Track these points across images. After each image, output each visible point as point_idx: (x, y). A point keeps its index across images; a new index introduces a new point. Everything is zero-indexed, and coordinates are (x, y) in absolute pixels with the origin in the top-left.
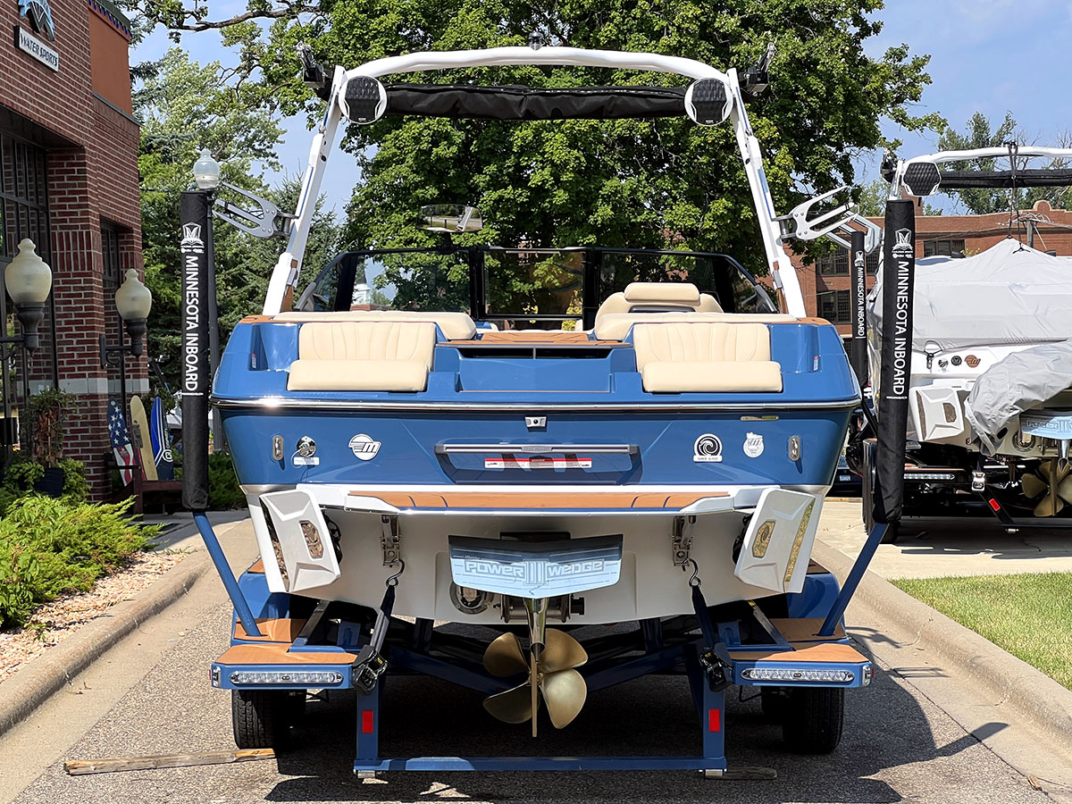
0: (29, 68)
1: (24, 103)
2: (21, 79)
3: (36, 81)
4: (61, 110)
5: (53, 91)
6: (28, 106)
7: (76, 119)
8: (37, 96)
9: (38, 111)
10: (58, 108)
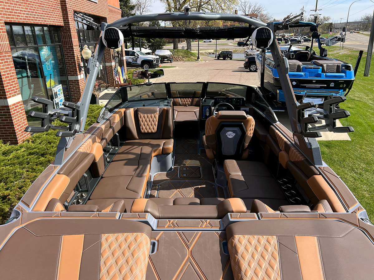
0: (89, 3)
1: (88, 11)
2: (87, 6)
3: (92, 5)
4: (100, 11)
5: (97, 7)
6: (90, 11)
7: (104, 12)
8: (92, 9)
9: (93, 12)
10: (99, 10)
